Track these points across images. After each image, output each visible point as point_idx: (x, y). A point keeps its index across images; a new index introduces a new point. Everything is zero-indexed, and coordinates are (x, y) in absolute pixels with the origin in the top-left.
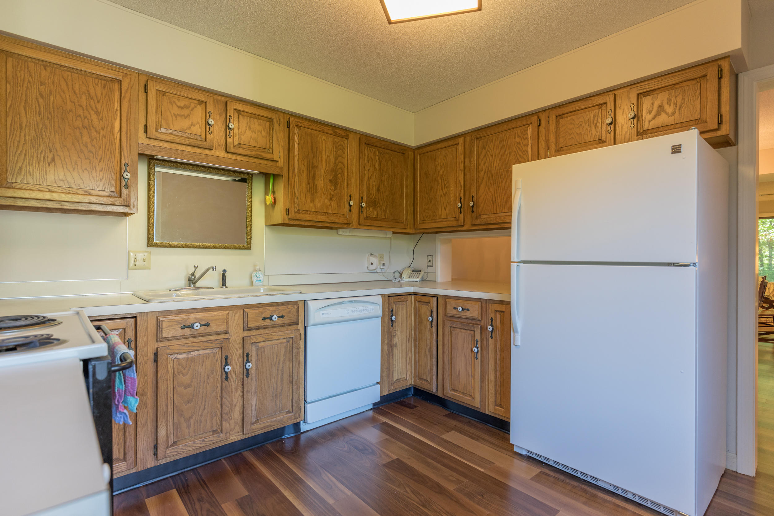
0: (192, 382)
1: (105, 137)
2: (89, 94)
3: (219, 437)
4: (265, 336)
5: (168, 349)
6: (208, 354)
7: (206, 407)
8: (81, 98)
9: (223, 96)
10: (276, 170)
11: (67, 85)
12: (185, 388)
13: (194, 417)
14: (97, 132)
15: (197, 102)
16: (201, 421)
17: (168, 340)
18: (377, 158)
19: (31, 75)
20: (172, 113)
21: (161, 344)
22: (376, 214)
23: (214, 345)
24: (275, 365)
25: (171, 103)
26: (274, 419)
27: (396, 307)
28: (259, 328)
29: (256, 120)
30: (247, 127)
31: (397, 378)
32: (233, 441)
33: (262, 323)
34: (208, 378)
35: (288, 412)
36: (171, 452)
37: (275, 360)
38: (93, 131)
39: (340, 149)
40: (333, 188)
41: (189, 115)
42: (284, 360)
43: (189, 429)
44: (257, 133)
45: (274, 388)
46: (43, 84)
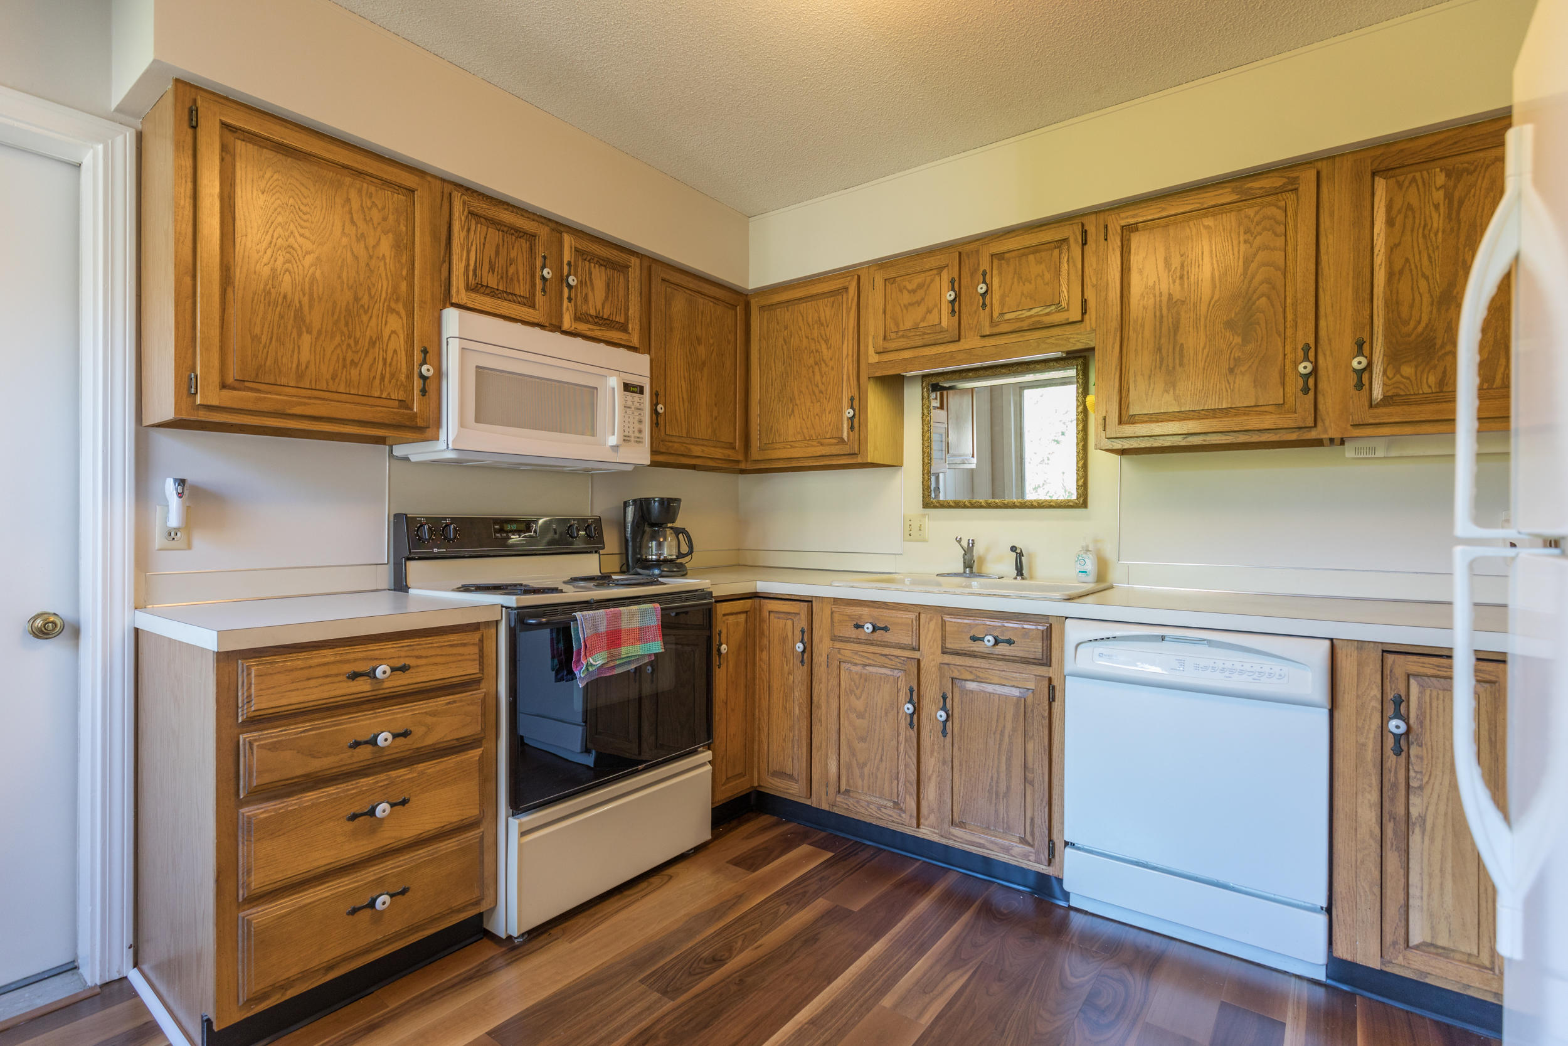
0: (866, 710)
1: (833, 368)
2: (820, 321)
3: (900, 816)
4: (974, 672)
5: (839, 653)
6: (887, 675)
7: (884, 758)
8: (813, 328)
9: (970, 243)
10: (1078, 341)
11: (803, 320)
12: (858, 717)
13: (868, 765)
14: (827, 365)
15: (935, 272)
16: (877, 777)
17: (841, 641)
18: (1439, 196)
19: (778, 323)
20: (902, 305)
21: (838, 645)
22: (1432, 379)
23: (894, 663)
24: (994, 733)
25: (901, 291)
26: (993, 838)
27: (1422, 693)
28: (965, 654)
29: (1031, 257)
30: (1014, 277)
31: (1429, 940)
32: (925, 837)
33: (971, 645)
34: (887, 713)
35: (1023, 841)
36: (841, 802)
37: (994, 724)
38: (823, 365)
39: (1264, 229)
40: (1238, 340)
41: (923, 299)
42: (1014, 730)
43: (863, 781)
44: (1033, 282)
45: (992, 777)
46: (786, 328)
